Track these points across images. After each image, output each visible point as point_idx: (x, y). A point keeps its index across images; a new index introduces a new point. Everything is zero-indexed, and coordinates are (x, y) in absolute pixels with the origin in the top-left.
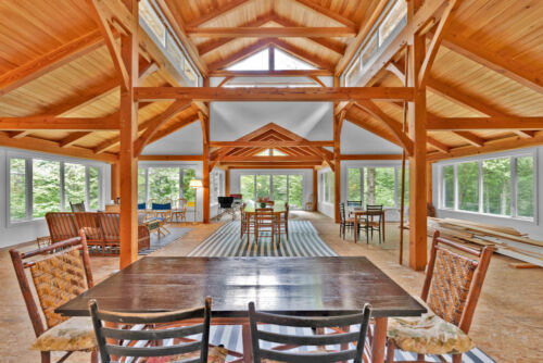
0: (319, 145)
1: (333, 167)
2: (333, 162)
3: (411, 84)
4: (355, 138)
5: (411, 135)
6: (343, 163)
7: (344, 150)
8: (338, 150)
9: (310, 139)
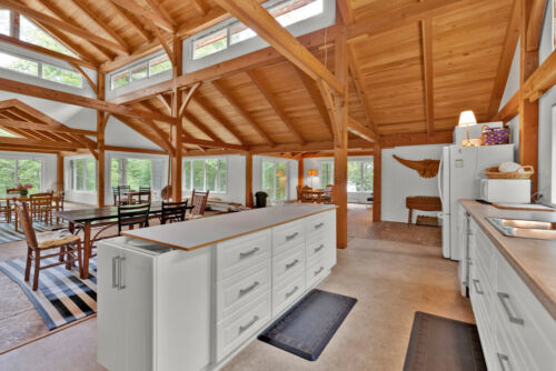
0: (82, 133)
1: (96, 156)
2: (97, 151)
3: (174, 116)
4: (117, 132)
5: (174, 144)
6: (106, 152)
7: (108, 141)
8: (102, 141)
9: (70, 126)
